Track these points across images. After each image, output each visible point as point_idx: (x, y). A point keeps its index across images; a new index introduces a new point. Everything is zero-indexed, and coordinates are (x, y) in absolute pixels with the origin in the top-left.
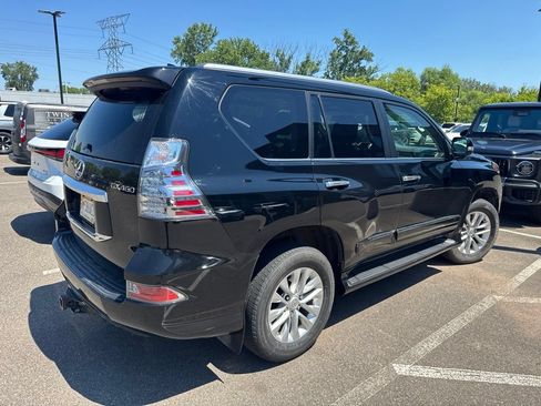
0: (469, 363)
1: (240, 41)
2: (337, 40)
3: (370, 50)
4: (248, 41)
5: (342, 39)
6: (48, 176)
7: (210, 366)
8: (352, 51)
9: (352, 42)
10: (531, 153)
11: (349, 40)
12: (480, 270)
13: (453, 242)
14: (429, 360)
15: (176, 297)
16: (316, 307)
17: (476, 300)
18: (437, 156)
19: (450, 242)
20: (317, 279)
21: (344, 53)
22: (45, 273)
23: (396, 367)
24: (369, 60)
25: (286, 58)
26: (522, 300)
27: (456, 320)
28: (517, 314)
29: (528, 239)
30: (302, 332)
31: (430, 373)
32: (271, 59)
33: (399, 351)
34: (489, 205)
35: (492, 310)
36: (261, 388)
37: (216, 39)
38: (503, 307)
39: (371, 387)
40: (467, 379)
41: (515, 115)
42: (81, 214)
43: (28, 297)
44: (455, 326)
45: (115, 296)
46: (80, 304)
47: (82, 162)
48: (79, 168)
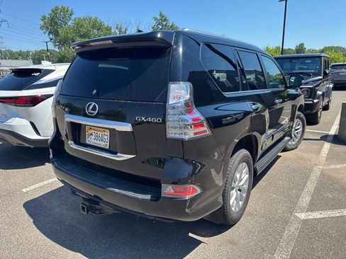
0: (333, 206)
1: (90, 19)
2: (156, 19)
3: (177, 25)
4: (96, 18)
5: (159, 17)
6: (8, 118)
7: (190, 235)
8: (166, 25)
9: (165, 20)
10: (308, 83)
11: (163, 19)
13: (289, 138)
14: (312, 207)
16: (246, 186)
17: (311, 170)
19: (287, 138)
21: (161, 27)
22: (24, 190)
23: (298, 215)
25: (123, 30)
26: (333, 166)
27: (309, 183)
28: (335, 175)
29: (313, 133)
30: (241, 203)
31: (316, 215)
32: (113, 31)
33: (293, 206)
35: (323, 174)
37: (73, 17)
38: (326, 172)
39: (293, 229)
40: (338, 215)
42: (87, 142)
43: (23, 210)
44: (310, 186)
45: (148, 197)
46: (97, 207)
47: (94, 104)
48: (91, 108)
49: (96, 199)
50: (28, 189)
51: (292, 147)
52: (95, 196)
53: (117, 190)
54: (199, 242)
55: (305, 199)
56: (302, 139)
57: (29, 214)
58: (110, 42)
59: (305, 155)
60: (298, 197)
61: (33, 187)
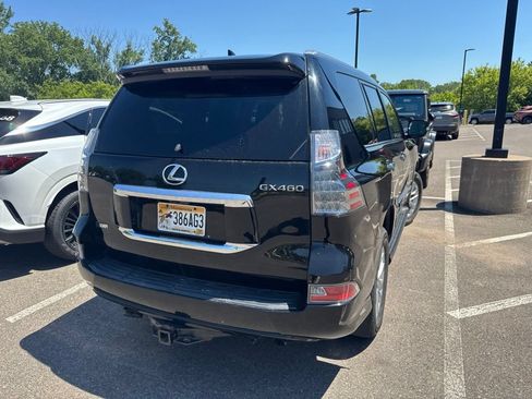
0: (488, 297)
2: (158, 30)
3: (192, 41)
4: (56, 25)
5: (163, 28)
8: (175, 41)
9: (174, 33)
11: (170, 31)
17: (443, 252)
18: (399, 137)
21: (166, 43)
22: (11, 319)
23: (451, 314)
24: (193, 51)
26: (467, 244)
27: (447, 269)
28: (475, 256)
31: (473, 311)
32: (86, 46)
33: (440, 301)
35: (461, 258)
38: (462, 252)
39: (452, 334)
40: (500, 308)
42: (160, 229)
43: (24, 353)
44: (451, 273)
48: (173, 173)
49: (180, 318)
50: (17, 317)
54: (337, 368)
55: (452, 293)
56: (418, 209)
57: (37, 358)
58: (205, 68)
59: (426, 231)
60: (441, 289)
61: (25, 313)
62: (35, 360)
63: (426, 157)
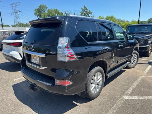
0: (142, 94)
1: (54, 10)
3: (91, 11)
4: (57, 9)
5: (83, 8)
6: (11, 51)
7: (74, 102)
10: (144, 37)
11: (85, 8)
12: (135, 70)
13: (129, 63)
14: (131, 95)
15: (69, 83)
16: (101, 83)
17: (137, 77)
18: (125, 40)
19: (128, 63)
20: (101, 75)
21: (84, 12)
22: (14, 80)
23: (124, 97)
24: (91, 14)
25: (68, 14)
26: (149, 76)
27: (134, 83)
28: (149, 80)
29: (145, 61)
30: (98, 90)
33: (123, 93)
34: (137, 52)
35: (143, 80)
36: (90, 107)
37: (47, 9)
38: (145, 79)
40: (143, 98)
41: (138, 28)
42: (32, 62)
43: (12, 88)
44: (135, 85)
45: (51, 84)
46: (35, 88)
47: (33, 46)
48: (32, 48)
49: (34, 85)
50: (16, 80)
51: (132, 67)
52: (34, 84)
53: (40, 81)
56: (137, 63)
59: (137, 71)
60: (127, 89)
61: (18, 79)
62: (13, 89)
63: (148, 47)
